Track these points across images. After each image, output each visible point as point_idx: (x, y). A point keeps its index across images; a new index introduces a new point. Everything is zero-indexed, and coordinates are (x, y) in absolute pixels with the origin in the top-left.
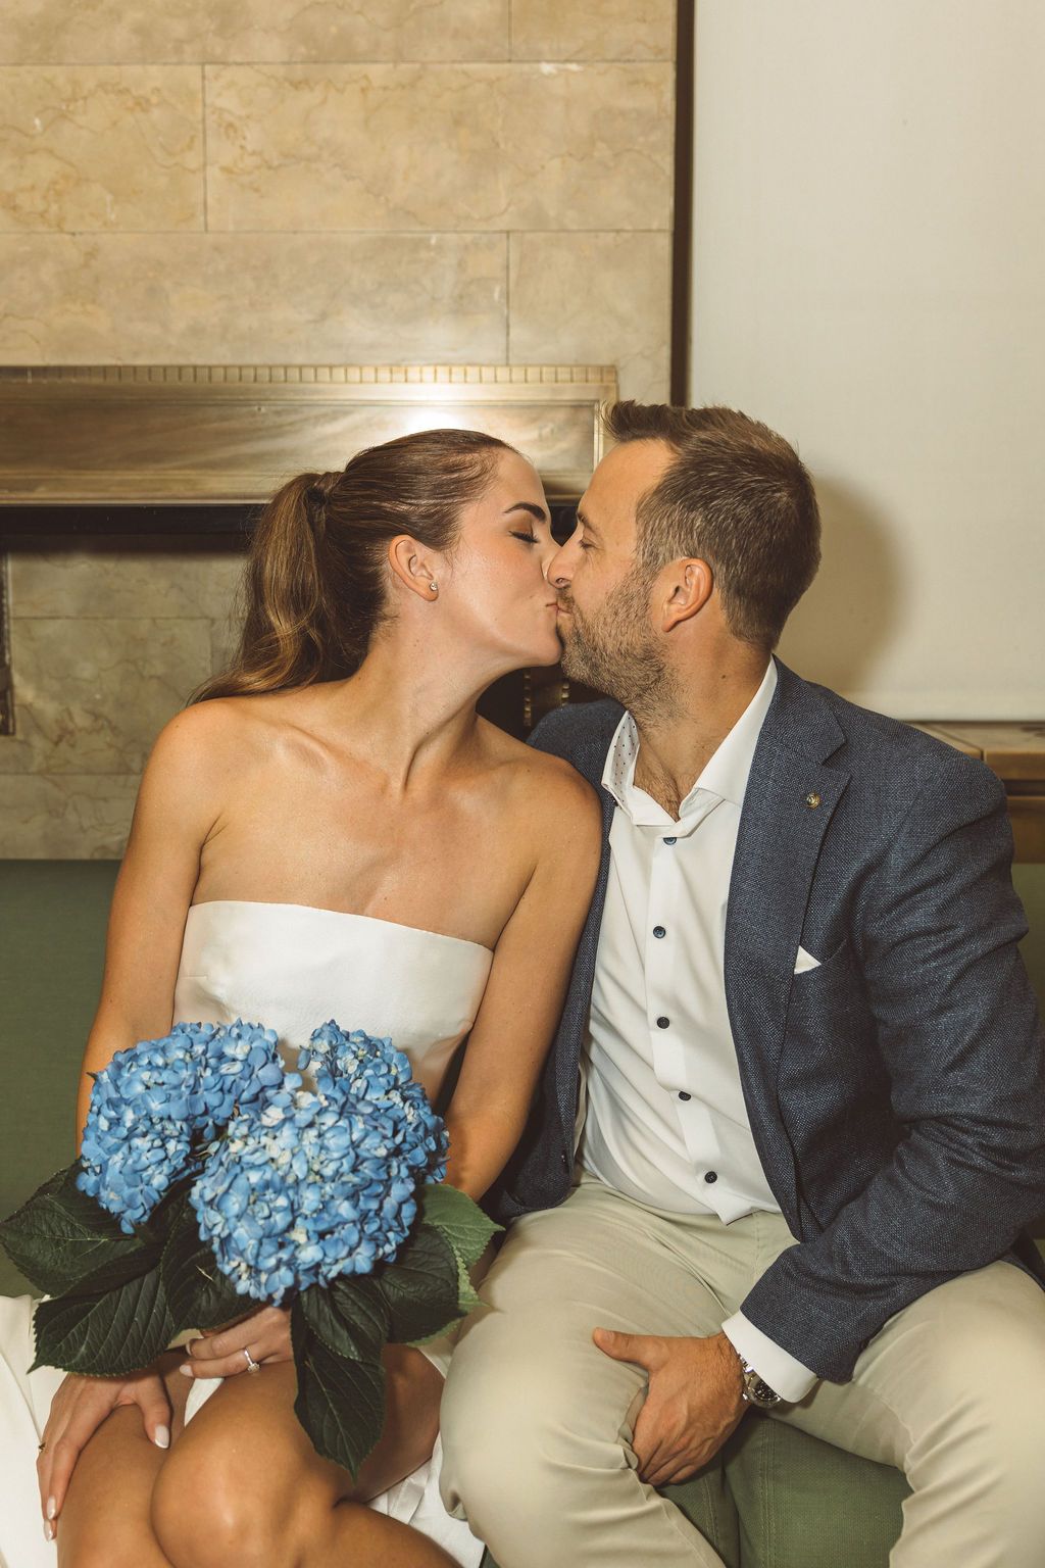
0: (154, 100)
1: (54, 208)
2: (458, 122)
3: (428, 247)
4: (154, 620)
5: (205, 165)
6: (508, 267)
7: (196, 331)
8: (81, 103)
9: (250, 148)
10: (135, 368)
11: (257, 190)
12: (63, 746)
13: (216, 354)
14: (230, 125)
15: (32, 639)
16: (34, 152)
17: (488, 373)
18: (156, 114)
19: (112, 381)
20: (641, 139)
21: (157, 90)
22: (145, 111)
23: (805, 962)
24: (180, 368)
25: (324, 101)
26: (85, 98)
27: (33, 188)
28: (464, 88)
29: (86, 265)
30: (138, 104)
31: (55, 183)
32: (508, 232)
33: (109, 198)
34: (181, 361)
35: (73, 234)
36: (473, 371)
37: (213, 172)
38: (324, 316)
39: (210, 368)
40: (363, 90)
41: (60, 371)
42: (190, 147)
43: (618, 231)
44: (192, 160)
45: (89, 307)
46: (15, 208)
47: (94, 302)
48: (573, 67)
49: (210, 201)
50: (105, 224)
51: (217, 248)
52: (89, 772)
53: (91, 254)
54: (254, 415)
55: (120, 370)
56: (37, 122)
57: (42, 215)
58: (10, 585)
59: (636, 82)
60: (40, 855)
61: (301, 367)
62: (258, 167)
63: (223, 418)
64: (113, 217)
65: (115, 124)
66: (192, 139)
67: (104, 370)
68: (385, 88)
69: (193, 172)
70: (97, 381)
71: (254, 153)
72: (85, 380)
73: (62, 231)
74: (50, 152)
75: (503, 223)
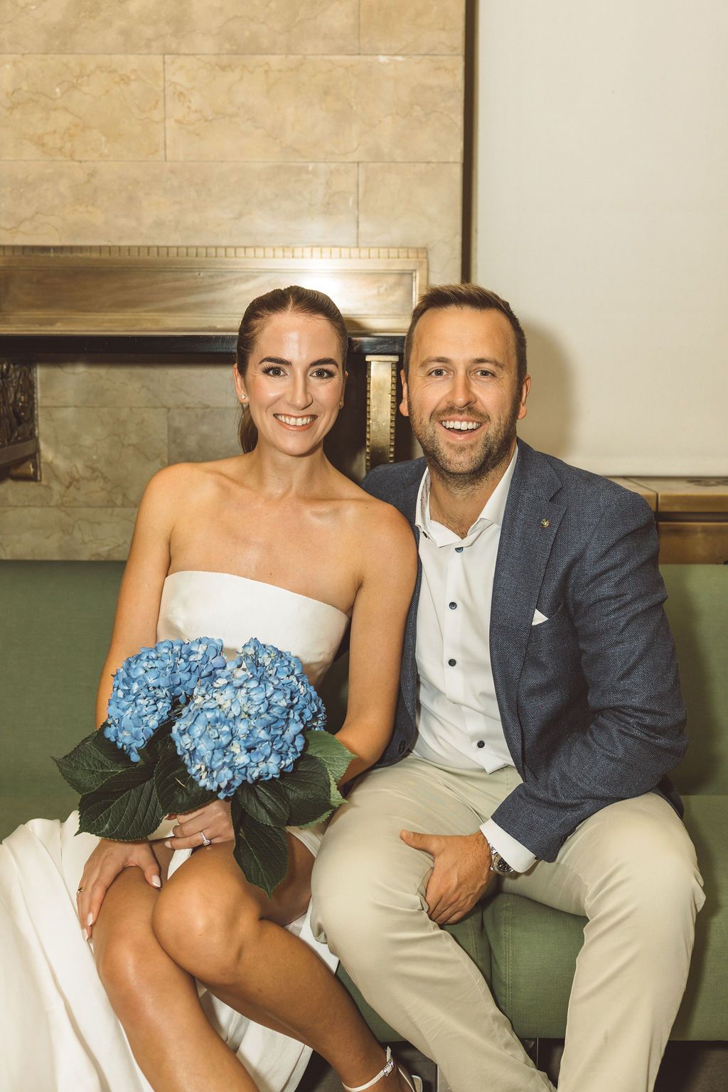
0: (133, 77)
1: (68, 145)
2: (326, 93)
3: (307, 172)
4: (131, 408)
5: (165, 118)
6: (358, 186)
7: (159, 224)
8: (86, 78)
9: (193, 108)
10: (120, 248)
11: (198, 135)
12: (72, 489)
13: (173, 239)
14: (181, 94)
15: (53, 420)
16: (55, 109)
17: (345, 252)
18: (134, 86)
19: (105, 256)
20: (443, 104)
21: (134, 71)
22: (127, 84)
23: (539, 618)
24: (149, 248)
25: (241, 79)
26: (88, 76)
27: (55, 132)
28: (330, 71)
29: (88, 182)
30: (122, 79)
31: (69, 129)
32: (358, 163)
33: (103, 139)
34: (150, 243)
35: (81, 162)
36: (336, 251)
37: (170, 123)
38: (240, 215)
39: (168, 247)
40: (266, 72)
41: (71, 249)
42: (155, 107)
43: (428, 163)
44: (157, 115)
45: (90, 208)
46: (43, 145)
47: (93, 205)
48: (400, 58)
49: (168, 142)
50: (101, 155)
51: (172, 172)
52: (89, 506)
53: (92, 175)
54: (196, 278)
55: (110, 249)
56: (58, 90)
57: (60, 149)
58: (38, 385)
59: (438, 69)
60: (57, 558)
61: (226, 248)
62: (199, 120)
63: (177, 280)
64: (106, 151)
65: (107, 92)
66: (157, 102)
67: (100, 249)
68: (280, 71)
69: (157, 123)
70: (95, 255)
71: (196, 111)
72: (87, 255)
73: (73, 160)
74: (66, 109)
75: (355, 157)
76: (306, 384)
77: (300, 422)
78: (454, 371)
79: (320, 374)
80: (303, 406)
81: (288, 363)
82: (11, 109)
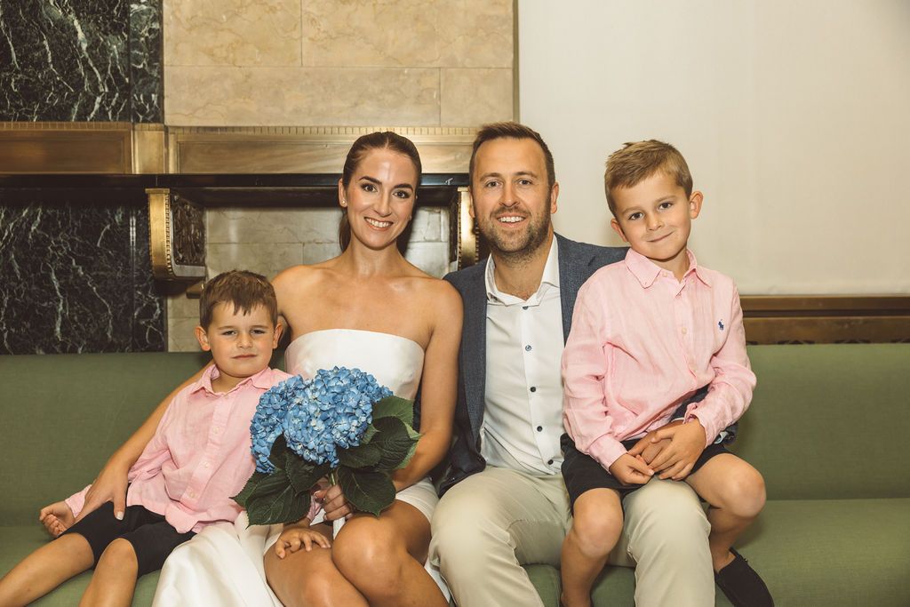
0: (279, 8)
1: (231, 55)
2: (417, 19)
3: (404, 75)
4: (276, 244)
5: (301, 37)
6: (440, 84)
7: (297, 111)
8: (244, 9)
9: (322, 30)
10: (268, 128)
11: (325, 48)
13: (307, 122)
14: (313, 19)
15: (218, 253)
16: (222, 30)
17: (431, 130)
18: (279, 14)
19: (258, 133)
20: (499, 28)
21: (279, 4)
22: (274, 13)
24: (290, 128)
25: (356, 10)
26: (246, 7)
27: (222, 46)
28: (419, 4)
29: (246, 81)
30: (271, 10)
31: (232, 44)
32: (440, 68)
33: (257, 51)
34: (290, 124)
35: (240, 67)
36: (425, 129)
37: (305, 40)
38: (356, 104)
39: (304, 128)
40: (374, 5)
41: (233, 129)
42: (295, 29)
43: (490, 68)
44: (296, 35)
45: (247, 100)
46: (213, 55)
47: (249, 97)
49: (304, 53)
50: (255, 63)
51: (307, 74)
53: (248, 76)
54: (324, 149)
55: (261, 128)
56: (224, 17)
57: (226, 58)
58: (207, 228)
59: (496, 3)
61: (346, 128)
62: (326, 38)
63: (310, 150)
64: (259, 60)
65: (260, 18)
66: (296, 25)
67: (254, 128)
68: (384, 4)
69: (296, 40)
70: (251, 133)
71: (324, 32)
72: (245, 133)
73: (235, 65)
74: (230, 30)
75: (436, 64)
76: (390, 201)
77: (381, 225)
78: (504, 182)
79: (400, 194)
80: (385, 214)
81: (379, 183)
82: (190, 30)
